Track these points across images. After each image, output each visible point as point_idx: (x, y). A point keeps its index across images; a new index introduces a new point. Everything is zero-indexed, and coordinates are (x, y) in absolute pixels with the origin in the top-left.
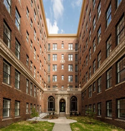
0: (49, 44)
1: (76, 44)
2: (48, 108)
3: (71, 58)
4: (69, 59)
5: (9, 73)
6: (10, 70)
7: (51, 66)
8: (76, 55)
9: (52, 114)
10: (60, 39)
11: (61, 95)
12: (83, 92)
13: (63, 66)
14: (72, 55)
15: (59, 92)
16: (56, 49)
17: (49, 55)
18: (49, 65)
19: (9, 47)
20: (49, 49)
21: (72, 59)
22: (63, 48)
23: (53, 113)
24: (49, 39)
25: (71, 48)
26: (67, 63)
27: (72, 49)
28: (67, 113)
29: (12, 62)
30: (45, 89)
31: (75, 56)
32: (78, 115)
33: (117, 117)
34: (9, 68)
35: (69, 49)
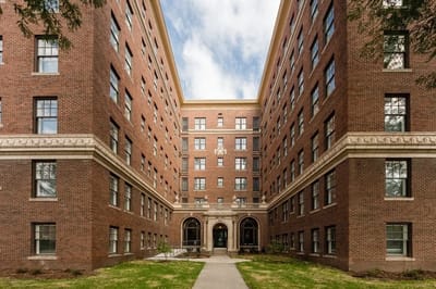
0: (185, 119)
1: (255, 119)
2: (184, 239)
3: (242, 146)
4: (238, 147)
5: (116, 190)
6: (118, 185)
7: (191, 160)
8: (255, 139)
9: (195, 250)
10: (214, 108)
11: (217, 217)
12: (270, 212)
13: (220, 160)
14: (244, 141)
15: (212, 212)
16: (203, 127)
17: (185, 139)
18: (186, 159)
19: (115, 151)
20: (186, 128)
21: (244, 147)
22: (220, 125)
23: (198, 250)
24: (185, 109)
25: (242, 126)
26: (232, 155)
27: (244, 127)
28: (230, 249)
29: (121, 172)
30: (177, 206)
31: (251, 141)
32: (257, 253)
33: (327, 252)
34: (116, 183)
35: (238, 127)
